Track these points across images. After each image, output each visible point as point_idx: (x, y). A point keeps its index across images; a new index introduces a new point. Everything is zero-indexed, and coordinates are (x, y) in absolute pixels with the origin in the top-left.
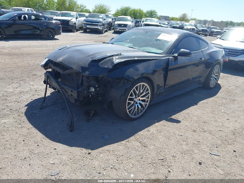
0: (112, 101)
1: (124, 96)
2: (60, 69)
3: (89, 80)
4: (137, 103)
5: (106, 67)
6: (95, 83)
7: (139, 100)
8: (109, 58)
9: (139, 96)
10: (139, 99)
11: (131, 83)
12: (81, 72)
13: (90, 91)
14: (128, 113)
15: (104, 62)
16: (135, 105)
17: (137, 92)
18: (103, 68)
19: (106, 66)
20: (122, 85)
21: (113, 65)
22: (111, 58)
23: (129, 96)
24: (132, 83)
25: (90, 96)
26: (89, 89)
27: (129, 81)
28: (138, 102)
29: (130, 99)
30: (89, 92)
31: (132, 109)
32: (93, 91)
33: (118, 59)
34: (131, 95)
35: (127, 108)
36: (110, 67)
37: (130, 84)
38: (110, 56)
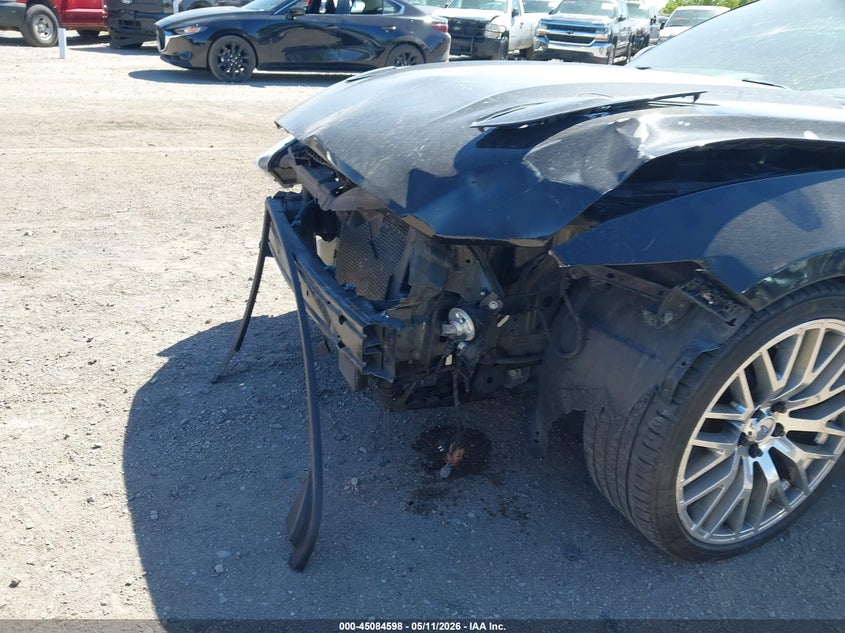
0: (578, 417)
1: (673, 402)
2: (321, 182)
3: (447, 265)
4: (754, 451)
5: (575, 178)
6: (486, 283)
7: (778, 430)
8: (607, 120)
9: (778, 407)
10: (779, 427)
11: (742, 316)
12: (403, 204)
13: (448, 330)
14: (683, 516)
15: (565, 141)
16: (741, 462)
17: (777, 383)
18: (547, 185)
19: (571, 171)
20: (668, 318)
21: (629, 168)
22: (622, 117)
23: (712, 405)
24: (753, 316)
25: (449, 361)
26: (444, 318)
27: (737, 301)
28: (764, 447)
29: (714, 428)
30: (443, 339)
31: (717, 490)
32: (464, 335)
33: (674, 125)
34: (729, 400)
35: (681, 481)
36: (605, 180)
37: (731, 323)
38: (615, 109)
